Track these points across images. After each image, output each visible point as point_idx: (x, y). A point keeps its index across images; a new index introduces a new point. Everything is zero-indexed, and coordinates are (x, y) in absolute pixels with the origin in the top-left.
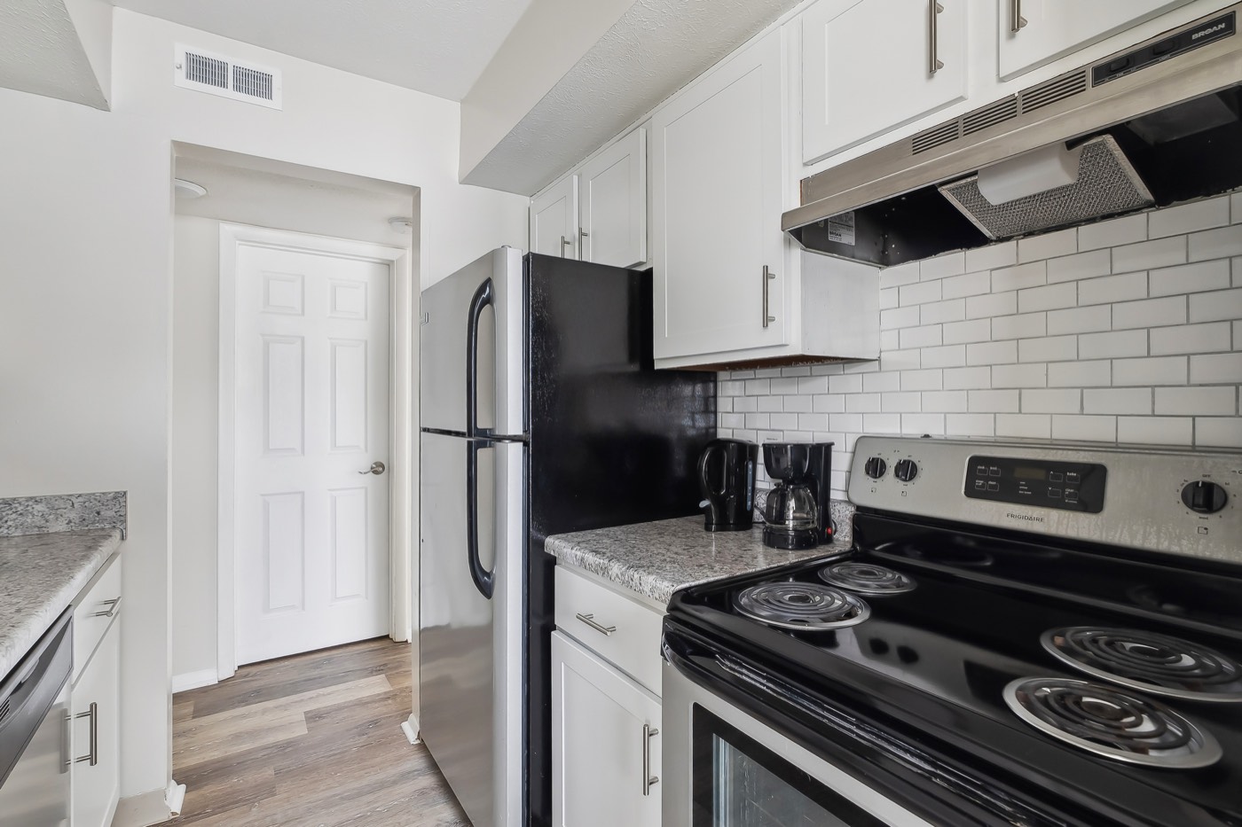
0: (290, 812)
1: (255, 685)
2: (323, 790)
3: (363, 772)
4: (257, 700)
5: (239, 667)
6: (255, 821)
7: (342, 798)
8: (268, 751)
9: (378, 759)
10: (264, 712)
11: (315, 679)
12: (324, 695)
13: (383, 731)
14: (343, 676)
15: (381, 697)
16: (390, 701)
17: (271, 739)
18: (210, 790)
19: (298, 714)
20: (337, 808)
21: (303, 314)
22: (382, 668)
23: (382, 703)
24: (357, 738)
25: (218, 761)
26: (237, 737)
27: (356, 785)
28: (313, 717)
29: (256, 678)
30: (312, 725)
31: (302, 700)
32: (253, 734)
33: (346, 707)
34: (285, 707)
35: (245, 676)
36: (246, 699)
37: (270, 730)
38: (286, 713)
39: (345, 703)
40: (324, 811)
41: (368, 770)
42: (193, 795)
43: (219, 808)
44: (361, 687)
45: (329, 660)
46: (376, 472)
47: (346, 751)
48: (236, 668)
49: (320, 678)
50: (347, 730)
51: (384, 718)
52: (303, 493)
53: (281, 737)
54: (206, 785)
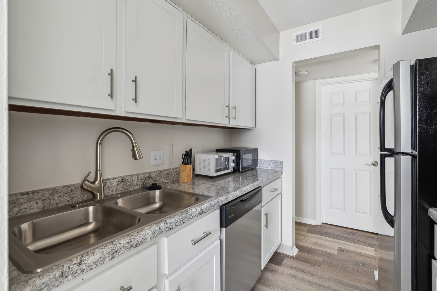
0: (322, 275)
1: (326, 231)
2: (335, 276)
3: (351, 279)
4: (325, 236)
5: (323, 223)
6: (312, 271)
7: (341, 283)
8: (323, 253)
9: (359, 278)
10: (326, 240)
11: (346, 237)
12: (347, 244)
13: (365, 269)
14: (357, 241)
15: (369, 256)
16: (373, 260)
17: (325, 250)
18: (304, 255)
19: (336, 246)
20: (338, 284)
21: (344, 105)
22: (374, 245)
23: (369, 259)
24: (354, 266)
25: (309, 248)
26: (316, 244)
27: (347, 281)
28: (341, 250)
29: (327, 229)
30: (339, 252)
31: (339, 243)
32: (320, 245)
33: (354, 253)
34: (333, 242)
35: (324, 227)
36: (321, 234)
37: (326, 247)
38: (332, 244)
39: (354, 251)
40: (333, 282)
41: (354, 279)
42: (300, 253)
43: (304, 261)
44: (362, 249)
45: (353, 234)
46: (374, 165)
47: (348, 268)
48: (322, 223)
49: (348, 238)
50: (351, 261)
51: (368, 265)
52: (344, 169)
53: (328, 251)
54: (304, 252)
